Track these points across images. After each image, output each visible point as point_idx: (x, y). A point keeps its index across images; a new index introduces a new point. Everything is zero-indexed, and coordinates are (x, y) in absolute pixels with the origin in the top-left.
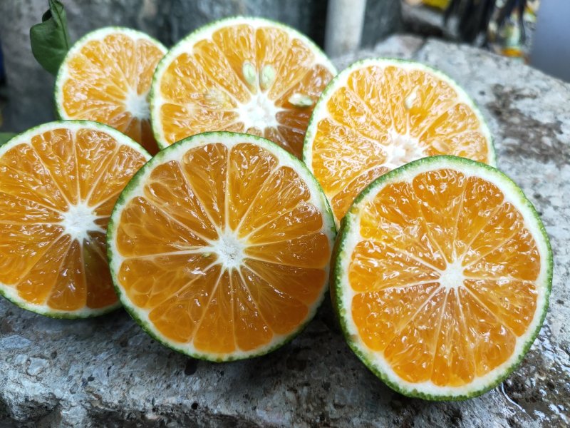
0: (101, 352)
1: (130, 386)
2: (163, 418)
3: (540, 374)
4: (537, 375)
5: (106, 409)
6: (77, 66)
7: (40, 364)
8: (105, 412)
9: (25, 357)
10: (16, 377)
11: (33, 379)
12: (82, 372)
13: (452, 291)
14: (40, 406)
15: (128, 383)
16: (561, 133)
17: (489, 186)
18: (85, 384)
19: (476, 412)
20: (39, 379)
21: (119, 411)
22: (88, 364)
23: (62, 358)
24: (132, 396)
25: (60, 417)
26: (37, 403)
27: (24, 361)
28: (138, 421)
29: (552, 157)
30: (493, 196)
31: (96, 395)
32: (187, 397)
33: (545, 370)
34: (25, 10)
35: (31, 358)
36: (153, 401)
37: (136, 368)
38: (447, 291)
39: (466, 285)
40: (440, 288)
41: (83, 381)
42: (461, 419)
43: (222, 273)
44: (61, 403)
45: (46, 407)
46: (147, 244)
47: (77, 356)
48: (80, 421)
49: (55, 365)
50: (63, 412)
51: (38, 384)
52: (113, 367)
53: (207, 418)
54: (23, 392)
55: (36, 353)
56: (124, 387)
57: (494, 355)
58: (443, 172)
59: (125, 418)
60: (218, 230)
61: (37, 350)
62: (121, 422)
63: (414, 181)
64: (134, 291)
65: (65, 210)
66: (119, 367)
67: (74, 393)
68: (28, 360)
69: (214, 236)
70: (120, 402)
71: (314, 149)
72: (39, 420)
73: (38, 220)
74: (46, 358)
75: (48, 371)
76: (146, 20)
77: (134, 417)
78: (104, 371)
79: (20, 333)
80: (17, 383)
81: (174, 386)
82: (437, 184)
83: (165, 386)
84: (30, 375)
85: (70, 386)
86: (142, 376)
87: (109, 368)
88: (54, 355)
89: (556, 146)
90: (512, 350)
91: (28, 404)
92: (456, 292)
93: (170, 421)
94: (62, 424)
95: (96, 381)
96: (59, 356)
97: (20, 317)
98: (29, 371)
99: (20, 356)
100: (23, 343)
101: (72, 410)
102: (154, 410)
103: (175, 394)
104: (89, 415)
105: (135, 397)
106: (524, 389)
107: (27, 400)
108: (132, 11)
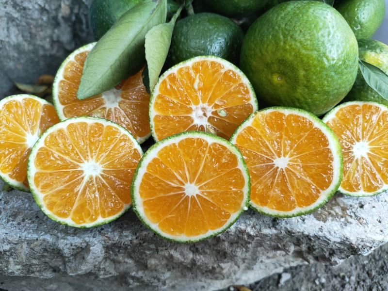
2: (141, 241)
5: (113, 242)
8: (112, 244)
10: (63, 235)
11: (72, 235)
14: (78, 247)
15: (121, 228)
20: (75, 234)
21: (119, 242)
25: (90, 251)
26: (76, 246)
28: (129, 245)
31: (106, 237)
36: (136, 234)
41: (99, 231)
44: (89, 243)
45: (81, 247)
48: (100, 251)
50: (91, 248)
51: (75, 237)
54: (68, 242)
56: (120, 230)
59: (122, 245)
62: (120, 247)
67: (95, 237)
72: (77, 255)
76: (63, 17)
77: (127, 243)
80: (64, 238)
85: (92, 235)
86: (127, 224)
91: (72, 247)
93: (144, 243)
94: (91, 254)
95: (105, 230)
101: (95, 246)
102: (136, 238)
104: (104, 247)
105: (127, 234)
107: (71, 245)
108: (54, 12)
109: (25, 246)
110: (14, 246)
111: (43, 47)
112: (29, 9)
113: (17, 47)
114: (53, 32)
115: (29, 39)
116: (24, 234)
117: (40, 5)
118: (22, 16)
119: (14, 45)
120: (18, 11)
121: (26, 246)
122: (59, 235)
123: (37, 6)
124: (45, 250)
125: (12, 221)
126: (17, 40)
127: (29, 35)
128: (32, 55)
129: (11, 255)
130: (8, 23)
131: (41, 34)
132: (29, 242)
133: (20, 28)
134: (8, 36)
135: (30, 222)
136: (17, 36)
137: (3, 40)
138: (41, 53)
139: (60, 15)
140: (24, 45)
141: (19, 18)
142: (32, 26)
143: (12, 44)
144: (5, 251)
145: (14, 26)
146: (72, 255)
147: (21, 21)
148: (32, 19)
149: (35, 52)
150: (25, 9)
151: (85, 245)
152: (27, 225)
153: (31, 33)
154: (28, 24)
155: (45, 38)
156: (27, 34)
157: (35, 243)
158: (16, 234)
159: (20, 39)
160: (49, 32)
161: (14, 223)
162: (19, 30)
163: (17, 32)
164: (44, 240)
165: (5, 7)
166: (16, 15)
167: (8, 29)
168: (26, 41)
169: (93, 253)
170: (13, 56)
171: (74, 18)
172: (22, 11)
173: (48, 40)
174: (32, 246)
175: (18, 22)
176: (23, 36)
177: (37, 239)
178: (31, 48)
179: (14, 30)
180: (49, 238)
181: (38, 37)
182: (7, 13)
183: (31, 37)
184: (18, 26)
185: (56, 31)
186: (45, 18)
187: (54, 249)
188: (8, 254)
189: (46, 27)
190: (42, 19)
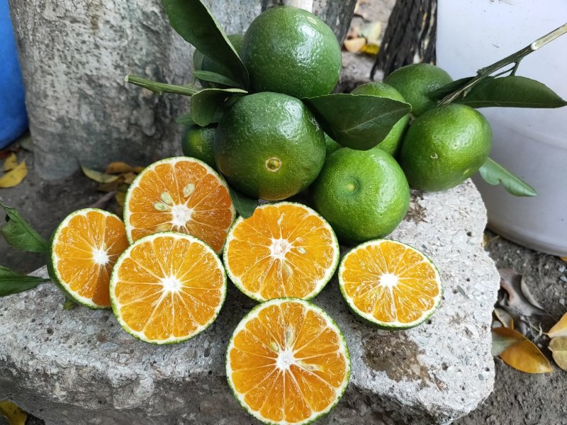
1: (176, 365)
2: (194, 380)
5: (164, 377)
7: (125, 357)
8: (163, 379)
9: (116, 354)
10: (113, 365)
11: (123, 365)
12: (150, 359)
14: (128, 379)
15: (175, 363)
18: (152, 365)
20: (126, 364)
21: (171, 378)
22: (152, 354)
23: (137, 354)
24: (177, 370)
25: (139, 383)
26: (126, 377)
27: (116, 356)
28: (181, 383)
31: (158, 371)
32: (206, 369)
35: (120, 354)
36: (189, 371)
37: (178, 355)
41: (151, 363)
44: (140, 376)
45: (131, 379)
47: (145, 351)
48: (150, 385)
49: (133, 357)
50: (141, 381)
51: (126, 368)
52: (166, 355)
54: (118, 372)
56: (173, 365)
59: (174, 381)
61: (122, 350)
62: (171, 384)
66: (169, 355)
67: (146, 370)
68: (118, 355)
70: (171, 373)
72: (125, 386)
74: (128, 354)
75: (131, 361)
77: (179, 380)
78: (161, 358)
79: (110, 341)
80: (114, 367)
81: (199, 363)
83: (194, 363)
84: (121, 363)
85: (144, 367)
86: (182, 359)
87: (164, 356)
88: (132, 351)
91: (122, 378)
93: (197, 382)
94: (140, 387)
95: (158, 363)
96: (135, 352)
97: (109, 332)
98: (120, 361)
99: (113, 353)
100: (114, 346)
101: (145, 380)
102: (189, 376)
103: (200, 367)
104: (154, 382)
105: (179, 370)
107: (121, 376)
108: (134, 92)
109: (73, 371)
110: (63, 370)
111: (118, 129)
112: (106, 87)
113: (87, 127)
114: (132, 114)
115: (102, 119)
116: (73, 359)
117: (118, 84)
118: (97, 94)
119: (84, 125)
120: (93, 88)
121: (75, 371)
122: (110, 363)
123: (115, 84)
124: (93, 378)
125: (64, 343)
126: (89, 118)
127: (102, 115)
128: (103, 137)
129: (58, 379)
130: (79, 100)
131: (117, 114)
132: (78, 368)
133: (93, 106)
134: (78, 115)
135: (81, 346)
136: (88, 115)
137: (73, 118)
138: (115, 135)
139: (141, 96)
140: (95, 125)
141: (93, 96)
142: (107, 105)
143: (82, 122)
144: (53, 375)
145: (86, 103)
146: (120, 387)
147: (94, 99)
148: (108, 97)
149: (108, 134)
150: (101, 86)
151: (136, 377)
152: (79, 349)
153: (105, 113)
154: (103, 102)
155: (121, 120)
156: (100, 113)
157: (84, 370)
158: (66, 358)
159: (92, 118)
160: (126, 113)
161: (65, 345)
162: (91, 109)
163: (89, 110)
164: (94, 367)
165: (79, 83)
166: (90, 92)
167: (79, 106)
168: (98, 121)
169: (143, 387)
170: (82, 137)
171: (156, 101)
172: (98, 88)
173: (124, 121)
174: (81, 372)
175: (92, 100)
176: (95, 115)
177: (86, 366)
178: (104, 129)
179: (85, 108)
180: (99, 365)
181: (112, 117)
182: (80, 89)
183: (105, 117)
184: (91, 103)
185: (135, 112)
186: (123, 98)
187: (102, 378)
188: (55, 377)
189: (123, 107)
190: (120, 99)
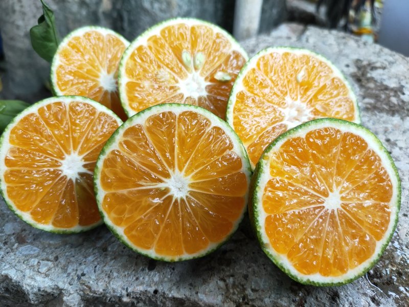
0: (89, 256)
1: (110, 279)
2: (134, 300)
3: (392, 265)
4: (390, 266)
5: (95, 295)
6: (66, 55)
7: (47, 265)
8: (94, 297)
9: (36, 261)
10: (31, 274)
11: (43, 275)
12: (77, 270)
13: (333, 211)
14: (49, 294)
15: (109, 277)
16: (404, 94)
17: (358, 138)
18: (79, 278)
19: (349, 292)
20: (47, 276)
21: (104, 296)
22: (80, 264)
23: (62, 261)
24: (112, 286)
25: (63, 302)
26: (46, 292)
27: (36, 263)
28: (117, 303)
29: (398, 111)
30: (360, 144)
31: (87, 286)
32: (150, 286)
33: (395, 263)
34: (17, 8)
35: (41, 261)
36: (127, 289)
37: (114, 266)
38: (330, 212)
39: (342, 207)
40: (324, 209)
41: (78, 276)
42: (339, 298)
43: (173, 201)
44: (63, 292)
45: (53, 295)
46: (122, 182)
47: (72, 259)
48: (76, 304)
49: (57, 265)
50: (65, 298)
51: (46, 279)
52: (98, 266)
53: (164, 300)
54: (37, 285)
55: (44, 257)
56: (107, 279)
57: (361, 255)
58: (326, 130)
59: (107, 301)
60: (170, 171)
61: (44, 255)
62: (104, 304)
63: (306, 136)
64: (113, 215)
65: (63, 159)
66: (102, 266)
67: (72, 285)
68: (39, 262)
69: (167, 176)
70: (104, 290)
71: (234, 112)
72: (47, 303)
73: (44, 166)
74: (51, 261)
75: (53, 270)
76: (104, 13)
77: (114, 300)
78: (91, 269)
79: (31, 243)
80: (32, 278)
81: (141, 278)
82: (322, 137)
83: (134, 278)
84: (41, 273)
85: (69, 280)
86: (118, 272)
87: (96, 267)
88: (56, 258)
89: (401, 104)
90: (374, 250)
91: (40, 293)
92: (336, 212)
93: (138, 302)
95: (87, 276)
96: (60, 259)
97: (31, 232)
98: (40, 270)
99: (33, 259)
100: (35, 250)
101: (71, 296)
102: (128, 295)
103: (142, 284)
104: (82, 300)
105: (114, 287)
106: (381, 276)
107: (39, 290)
108: (94, 7)
118: (60, 9)
120: (57, 3)
122: (27, 272)
124: (7, 290)
139: (101, 10)
141: (58, 11)
142: (70, 21)
146: (40, 304)
148: (70, 13)
151: (58, 292)
164: (6, 276)
166: (54, 7)
169: (67, 306)
171: (115, 15)
172: (62, 4)
180: (13, 274)
186: (84, 13)
187: (17, 291)
189: (85, 22)
190: (81, 14)
